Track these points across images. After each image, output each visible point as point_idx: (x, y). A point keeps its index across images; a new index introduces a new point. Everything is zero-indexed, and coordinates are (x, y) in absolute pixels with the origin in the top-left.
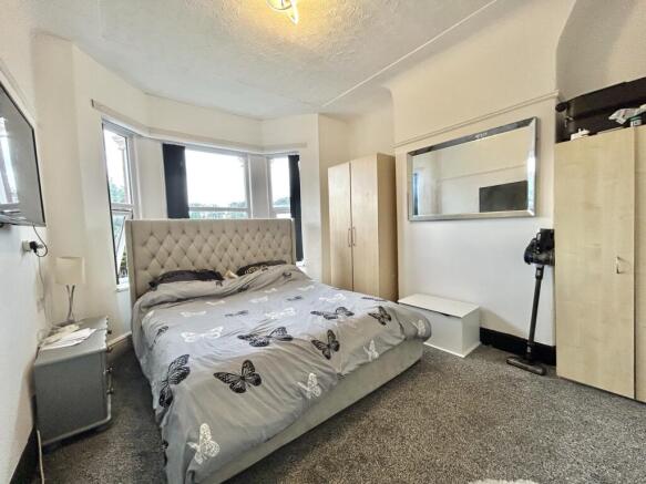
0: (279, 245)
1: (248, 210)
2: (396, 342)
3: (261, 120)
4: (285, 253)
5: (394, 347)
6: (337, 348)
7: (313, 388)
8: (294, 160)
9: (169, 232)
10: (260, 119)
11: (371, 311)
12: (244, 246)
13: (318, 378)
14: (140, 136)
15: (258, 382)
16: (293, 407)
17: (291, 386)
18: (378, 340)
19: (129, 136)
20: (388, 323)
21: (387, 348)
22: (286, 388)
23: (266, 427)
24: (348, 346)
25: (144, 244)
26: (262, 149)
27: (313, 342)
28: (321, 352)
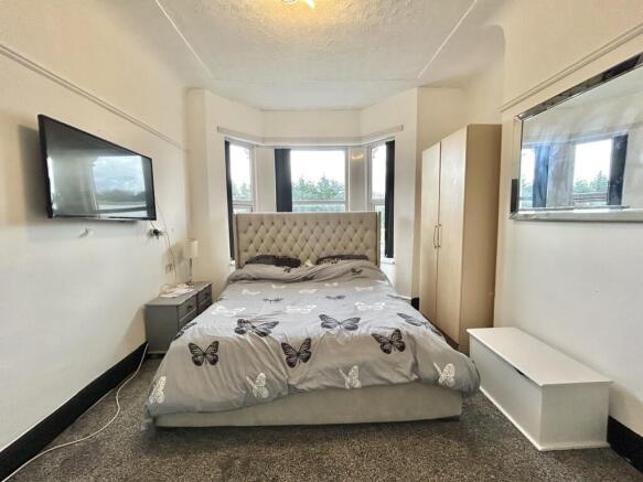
0: (362, 240)
1: (346, 202)
2: (397, 379)
3: (360, 109)
4: (367, 248)
5: (391, 385)
6: (306, 360)
7: (260, 387)
8: (391, 146)
9: (262, 223)
10: (358, 110)
11: (379, 331)
12: (323, 238)
13: (267, 380)
14: (257, 146)
15: (214, 362)
16: (235, 397)
17: (239, 376)
18: (365, 367)
19: (251, 147)
20: (395, 352)
21: (378, 382)
22: (235, 376)
23: (201, 401)
24: (320, 362)
25: (245, 232)
26: (360, 139)
27: (283, 345)
28: (284, 357)
